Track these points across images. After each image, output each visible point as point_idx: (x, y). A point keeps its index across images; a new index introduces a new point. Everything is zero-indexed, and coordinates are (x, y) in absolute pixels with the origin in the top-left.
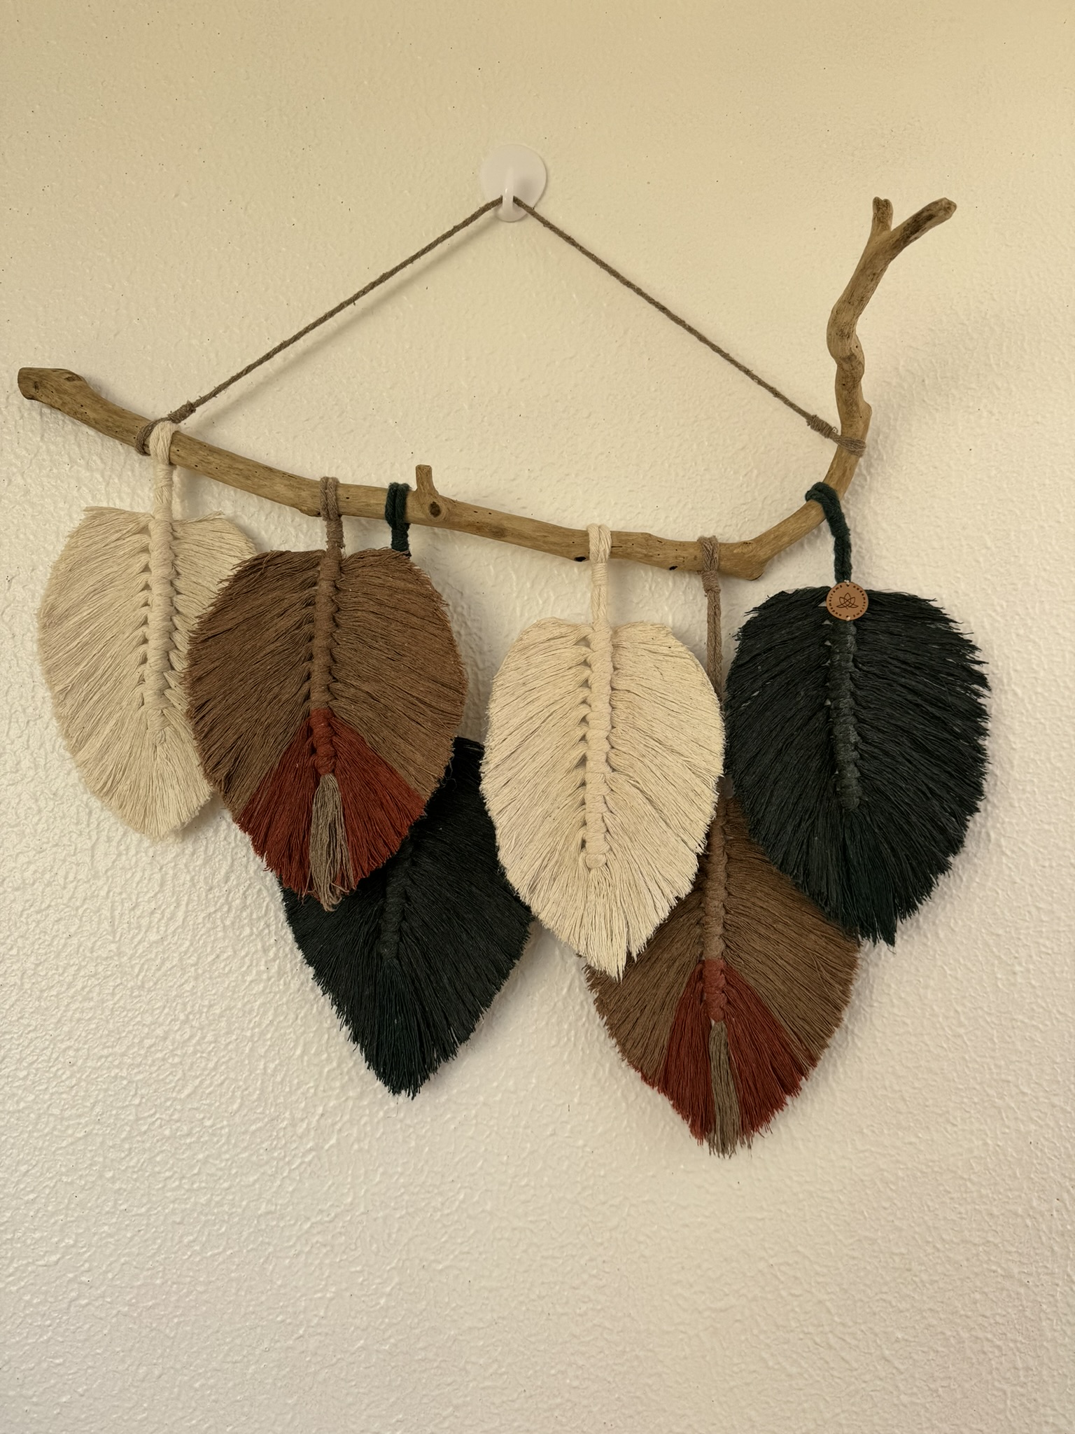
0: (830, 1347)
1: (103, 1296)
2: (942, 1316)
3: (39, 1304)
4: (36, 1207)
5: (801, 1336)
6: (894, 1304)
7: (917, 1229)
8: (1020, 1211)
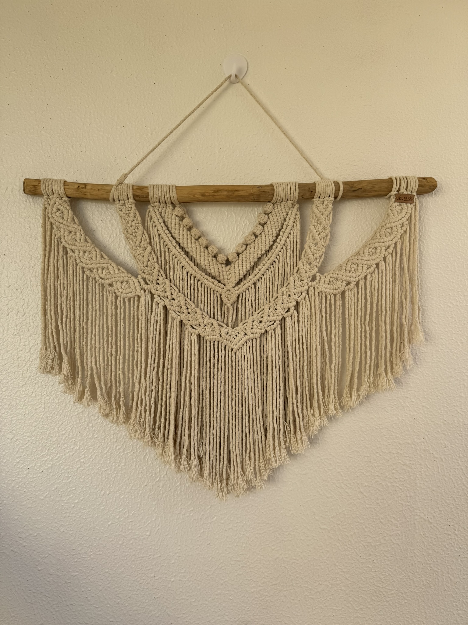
0: (342, 488)
1: (89, 466)
2: (381, 478)
3: (66, 469)
4: (65, 436)
5: (332, 484)
6: (365, 473)
7: (373, 448)
8: (410, 442)
